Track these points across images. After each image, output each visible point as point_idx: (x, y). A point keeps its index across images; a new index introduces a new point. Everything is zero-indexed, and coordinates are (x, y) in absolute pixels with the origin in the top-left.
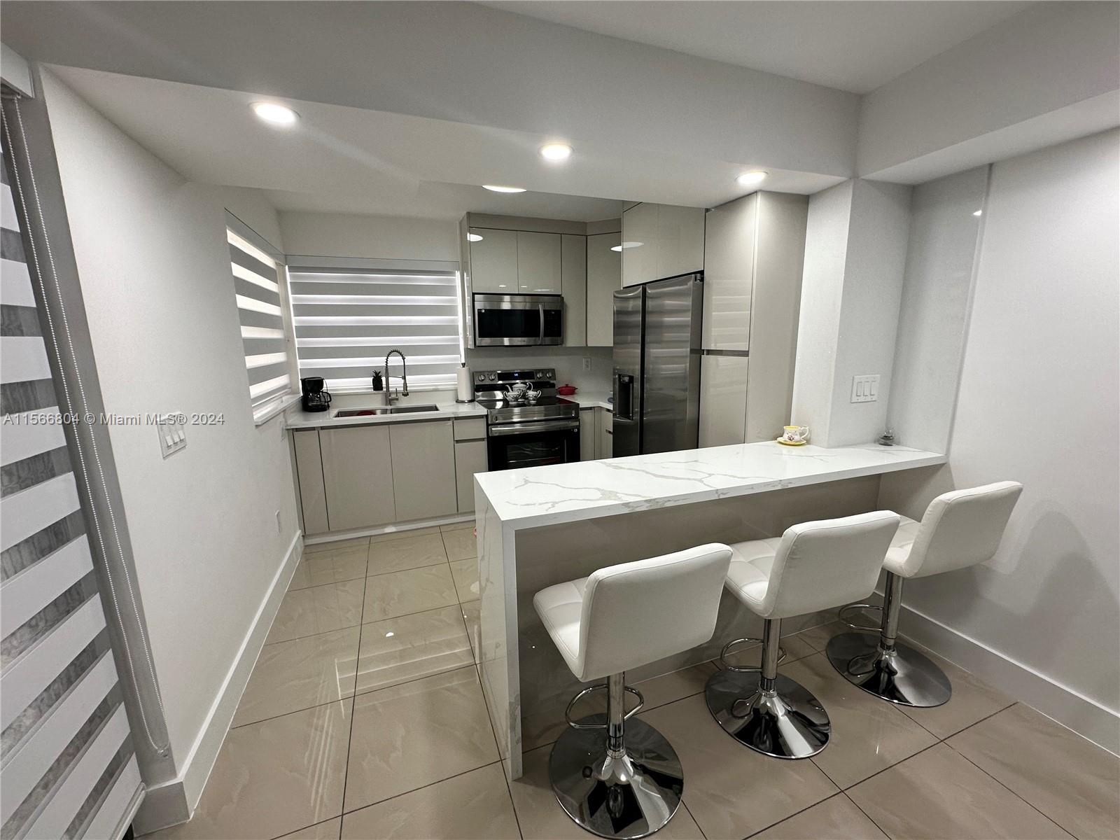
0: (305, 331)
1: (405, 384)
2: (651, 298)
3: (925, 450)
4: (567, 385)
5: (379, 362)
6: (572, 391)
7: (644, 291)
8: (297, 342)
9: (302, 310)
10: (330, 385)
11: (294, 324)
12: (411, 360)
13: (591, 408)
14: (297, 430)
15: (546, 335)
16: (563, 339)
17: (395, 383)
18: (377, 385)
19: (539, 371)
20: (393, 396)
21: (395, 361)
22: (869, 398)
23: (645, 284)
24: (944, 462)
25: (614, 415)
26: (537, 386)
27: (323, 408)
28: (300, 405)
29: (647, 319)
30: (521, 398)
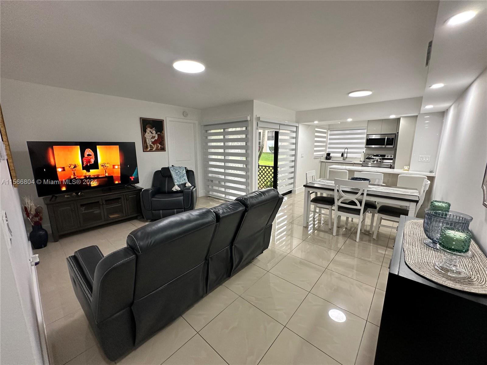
0: (330, 144)
1: (347, 155)
5: (343, 150)
8: (328, 146)
9: (330, 139)
10: (331, 155)
11: (328, 142)
12: (349, 150)
14: (322, 162)
17: (345, 155)
18: (342, 155)
20: (345, 158)
21: (346, 150)
27: (329, 159)
28: (325, 158)
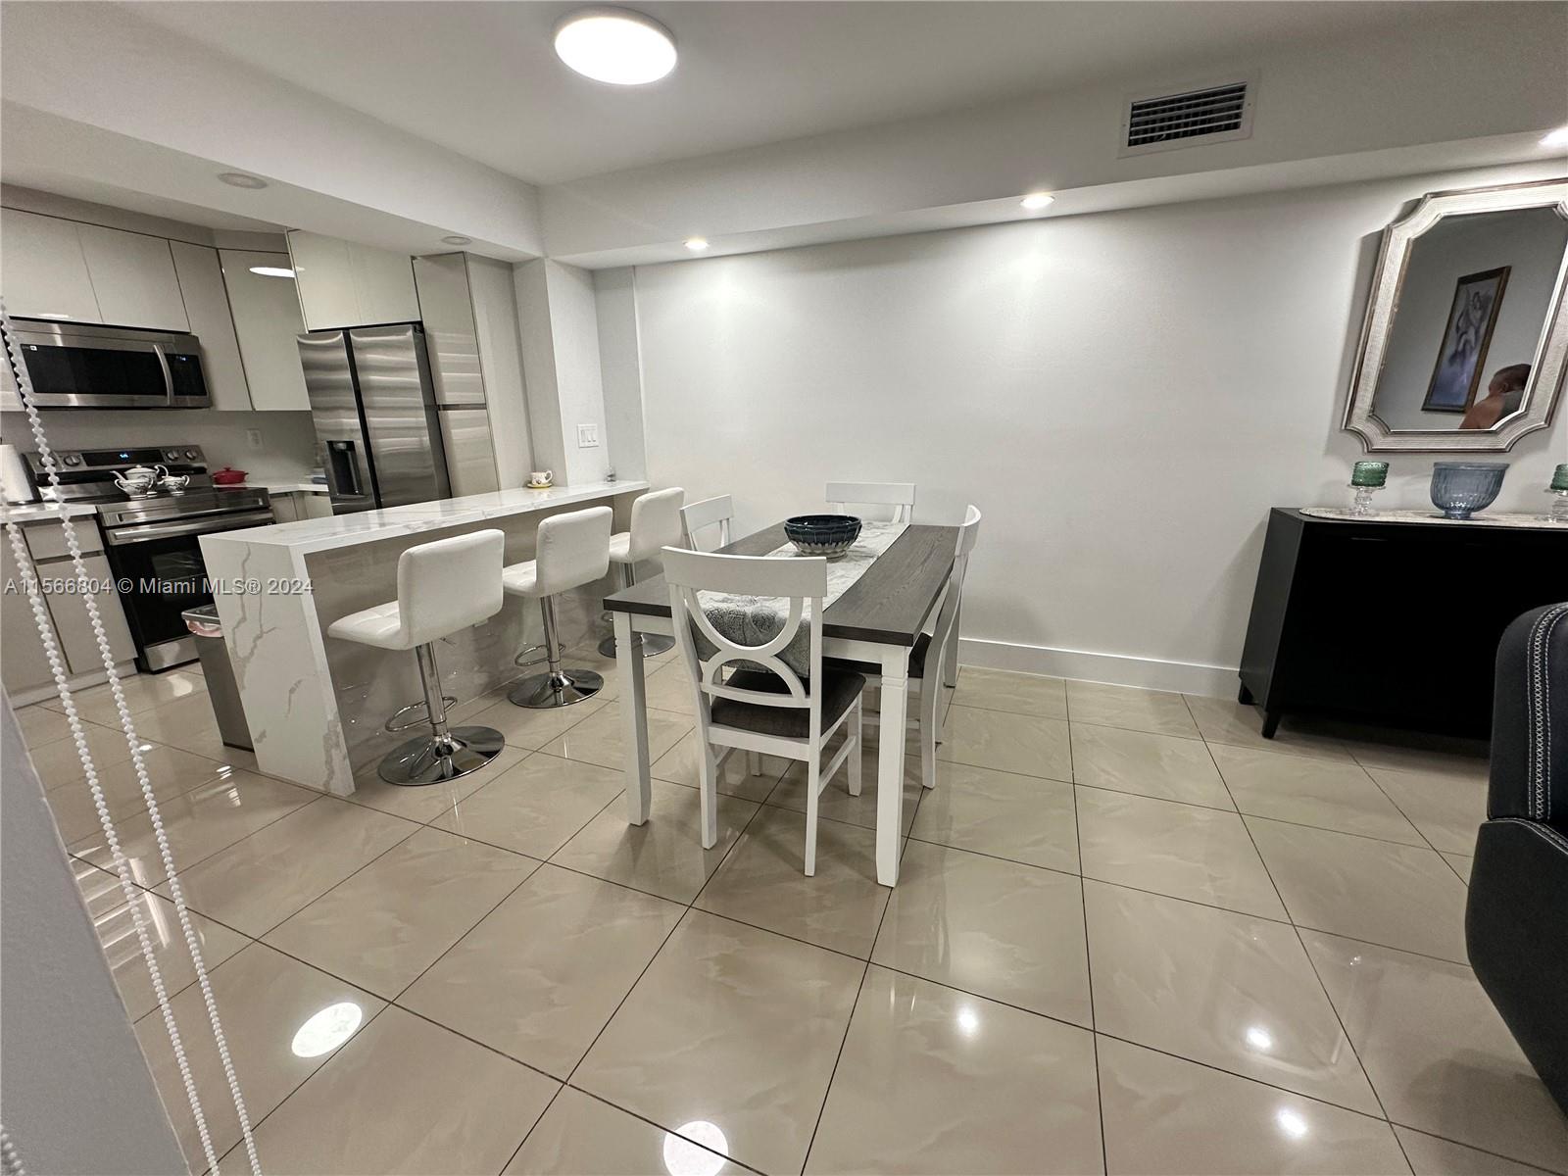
2: (360, 349)
3: (636, 480)
4: (228, 470)
6: (241, 477)
7: (347, 338)
13: (286, 494)
15: (177, 392)
16: (210, 397)
19: (171, 449)
22: (592, 444)
23: (348, 329)
24: (646, 487)
25: (333, 500)
26: (175, 471)
29: (360, 378)
30: (151, 490)
